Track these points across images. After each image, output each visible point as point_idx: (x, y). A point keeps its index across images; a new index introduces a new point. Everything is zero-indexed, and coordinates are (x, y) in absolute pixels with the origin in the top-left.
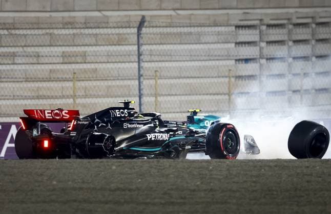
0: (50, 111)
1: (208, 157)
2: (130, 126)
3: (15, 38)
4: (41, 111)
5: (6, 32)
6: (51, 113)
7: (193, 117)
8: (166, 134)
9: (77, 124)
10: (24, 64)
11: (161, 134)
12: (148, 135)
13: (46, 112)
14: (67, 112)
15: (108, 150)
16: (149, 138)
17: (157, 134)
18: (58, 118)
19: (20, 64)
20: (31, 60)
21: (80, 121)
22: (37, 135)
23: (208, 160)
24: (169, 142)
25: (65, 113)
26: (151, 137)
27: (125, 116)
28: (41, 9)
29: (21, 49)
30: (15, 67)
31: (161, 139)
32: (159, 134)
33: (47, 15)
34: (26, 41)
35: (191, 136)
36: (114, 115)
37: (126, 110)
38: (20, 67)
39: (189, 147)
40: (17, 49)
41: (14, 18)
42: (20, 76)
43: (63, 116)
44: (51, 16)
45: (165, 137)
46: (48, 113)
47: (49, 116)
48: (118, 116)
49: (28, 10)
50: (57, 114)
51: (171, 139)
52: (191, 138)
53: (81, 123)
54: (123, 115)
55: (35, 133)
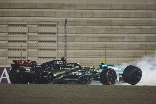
0: (24, 61)
1: (101, 84)
2: (63, 69)
3: (124, 30)
4: (20, 61)
5: (119, 27)
6: (24, 62)
7: (102, 65)
8: (81, 73)
9: (35, 67)
10: (127, 41)
11: (78, 73)
12: (71, 73)
13: (22, 61)
14: (31, 61)
15: (49, 79)
16: (71, 74)
17: (75, 73)
18: (27, 64)
19: (126, 41)
20: (131, 40)
21: (37, 66)
22: (18, 72)
23: (102, 85)
24: (83, 77)
25: (30, 62)
26: (72, 74)
27: (61, 64)
28: (136, 17)
29: (126, 35)
30: (124, 43)
31: (77, 75)
32: (76, 73)
33: (139, 19)
34: (129, 31)
35: (95, 74)
36: (56, 63)
37: (62, 61)
38: (126, 43)
39: (92, 79)
40: (125, 35)
41: (123, 21)
42: (126, 47)
43: (30, 63)
44: (141, 20)
45: (80, 74)
46: (23, 62)
47: (23, 63)
48: (58, 64)
49: (130, 17)
50: (27, 63)
51: (84, 75)
52: (94, 75)
53: (37, 67)
54: (60, 64)
55: (18, 71)
